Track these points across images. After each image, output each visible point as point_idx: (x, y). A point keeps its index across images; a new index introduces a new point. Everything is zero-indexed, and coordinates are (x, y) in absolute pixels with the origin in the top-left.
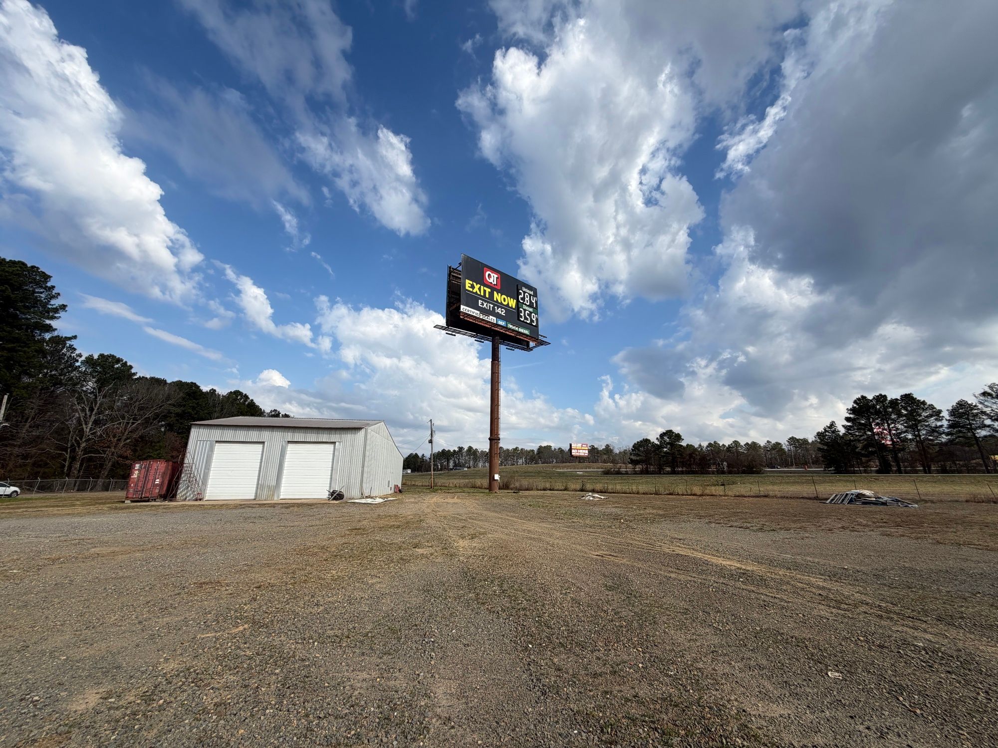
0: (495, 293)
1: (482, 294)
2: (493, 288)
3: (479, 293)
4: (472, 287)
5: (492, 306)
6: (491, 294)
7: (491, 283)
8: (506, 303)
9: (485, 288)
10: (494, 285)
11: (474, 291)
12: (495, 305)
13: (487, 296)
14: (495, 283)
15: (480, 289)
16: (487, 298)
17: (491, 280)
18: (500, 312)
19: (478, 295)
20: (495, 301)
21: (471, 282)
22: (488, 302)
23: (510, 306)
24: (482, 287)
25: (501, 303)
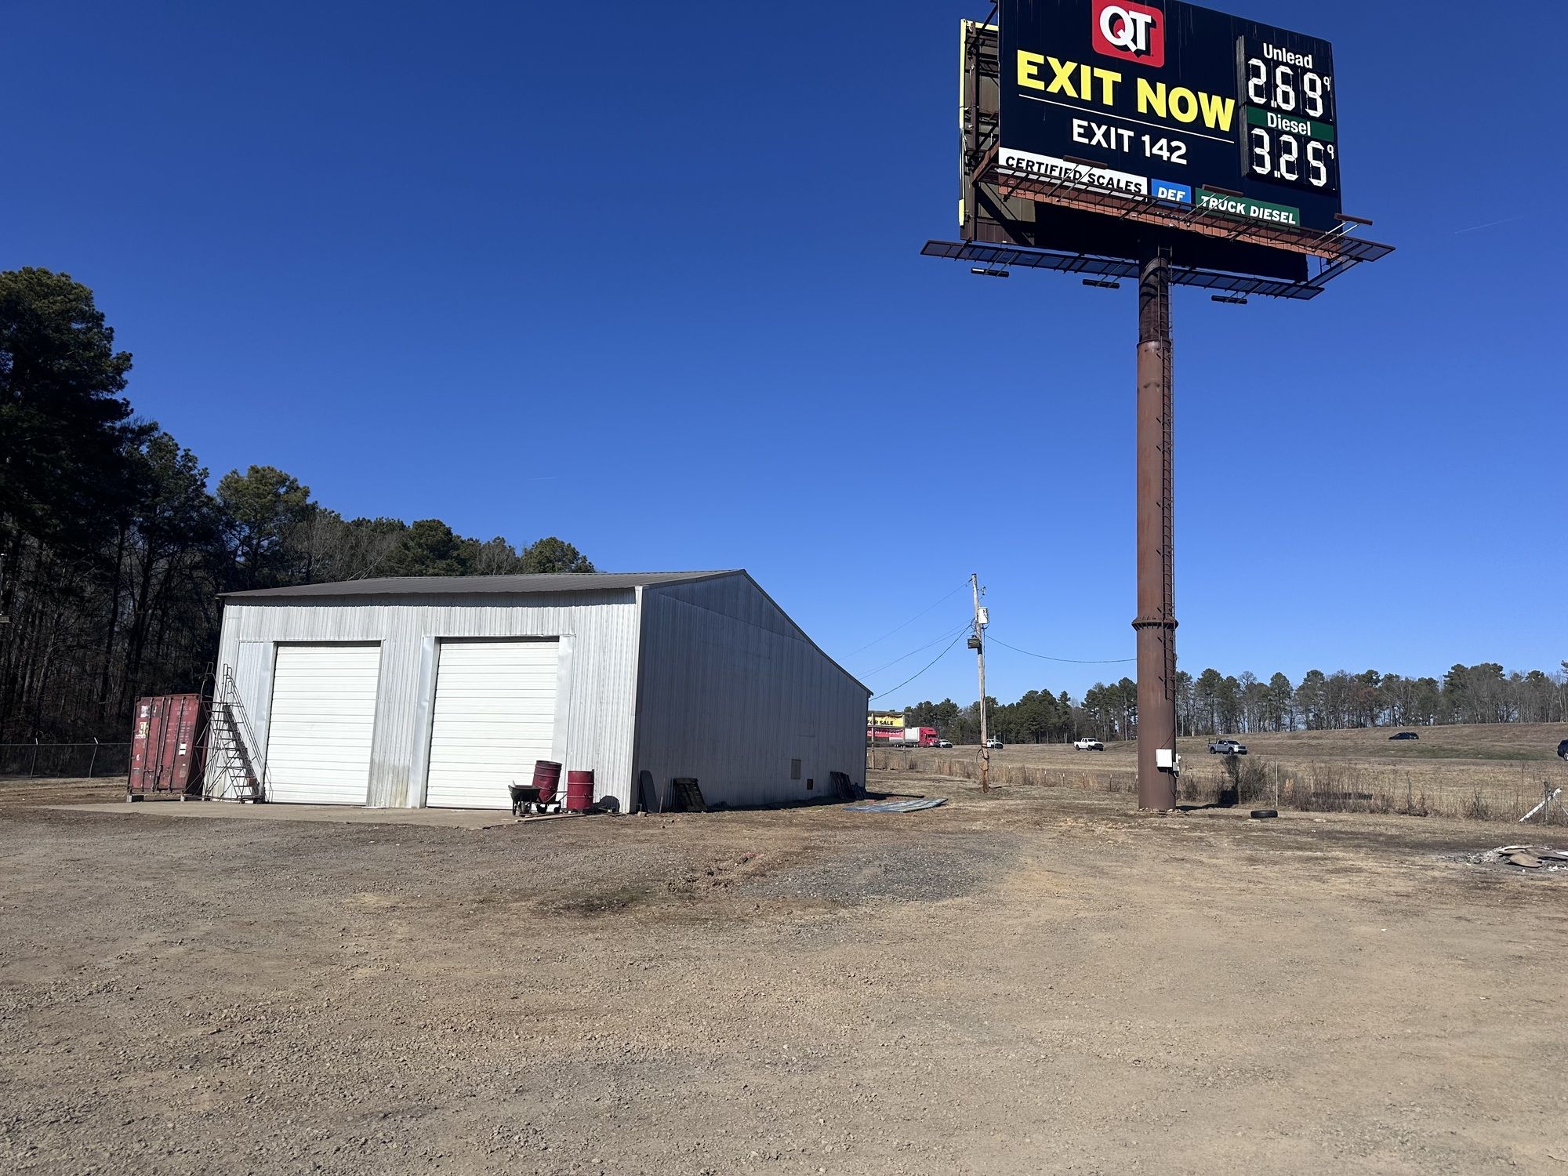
0: (1142, 85)
1: (1086, 94)
2: (1130, 68)
3: (1071, 92)
4: (1046, 74)
5: (1127, 134)
6: (1126, 93)
7: (1125, 48)
8: (1190, 117)
9: (1098, 72)
10: (1138, 52)
11: (1054, 88)
12: (1139, 131)
13: (1108, 99)
14: (1142, 45)
15: (1075, 79)
16: (1107, 108)
17: (1124, 38)
18: (1165, 154)
19: (1071, 100)
20: (1141, 116)
21: (1039, 59)
22: (1110, 123)
23: (1210, 123)
24: (1085, 70)
25: (1170, 119)
